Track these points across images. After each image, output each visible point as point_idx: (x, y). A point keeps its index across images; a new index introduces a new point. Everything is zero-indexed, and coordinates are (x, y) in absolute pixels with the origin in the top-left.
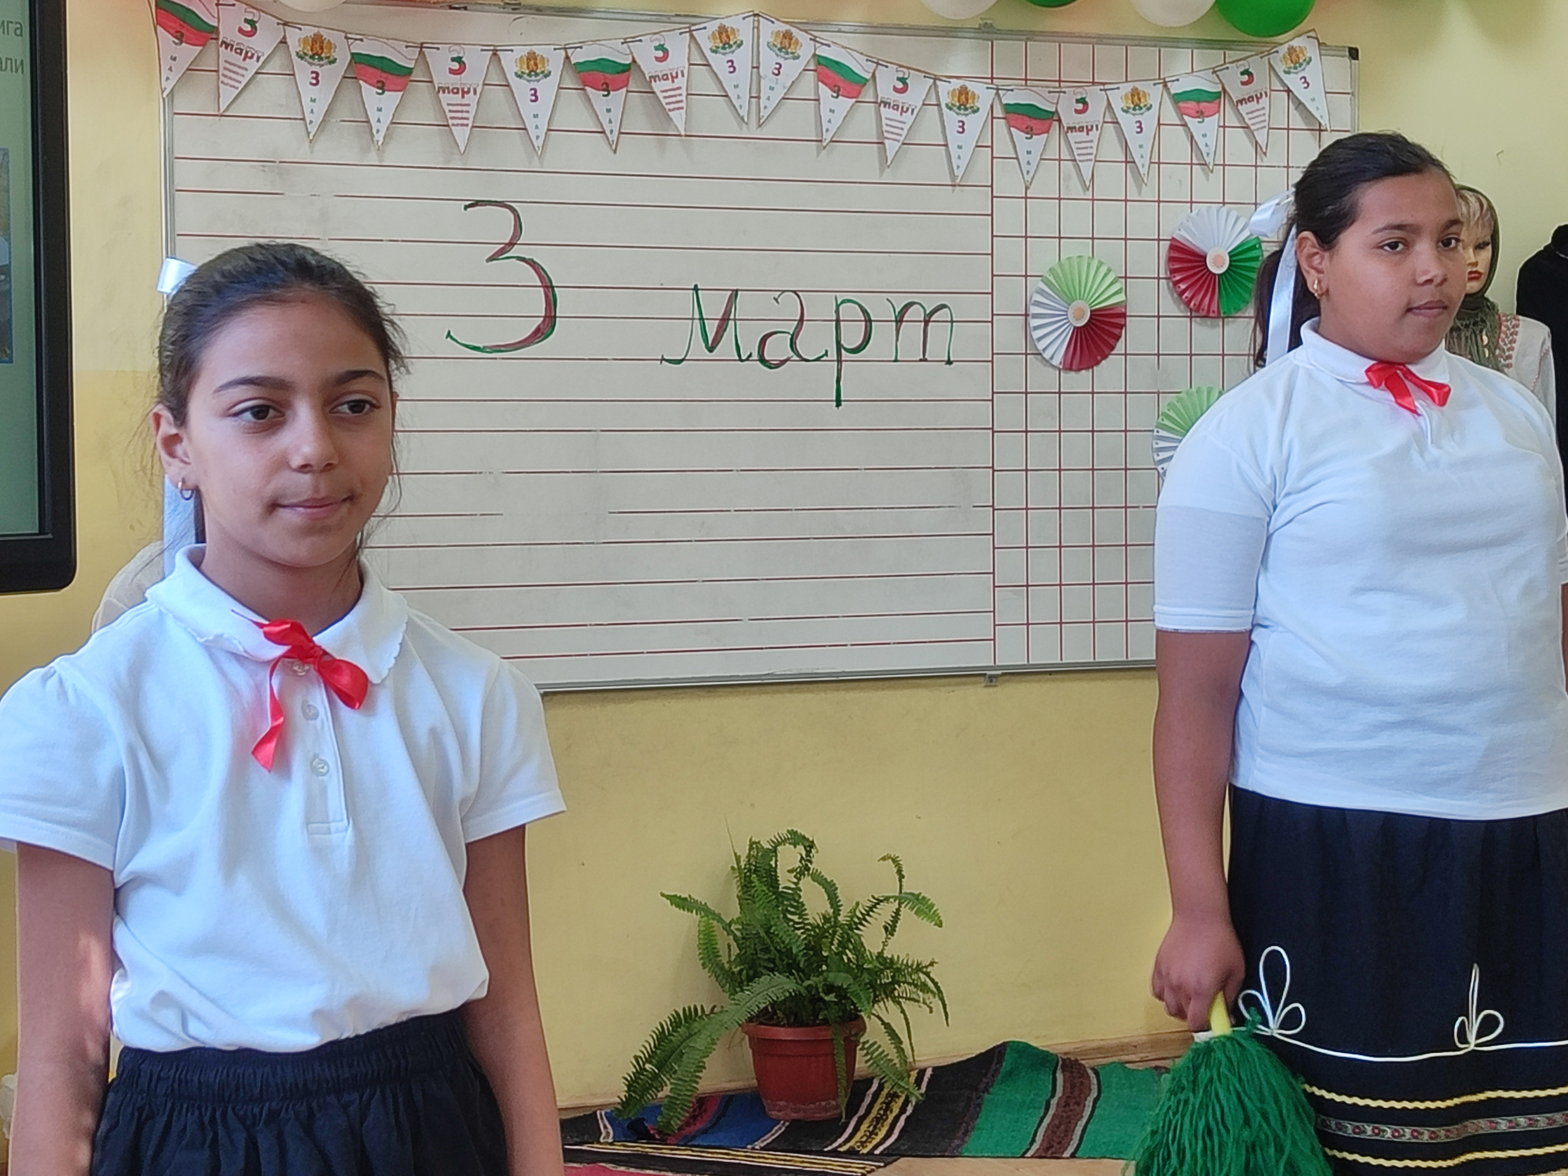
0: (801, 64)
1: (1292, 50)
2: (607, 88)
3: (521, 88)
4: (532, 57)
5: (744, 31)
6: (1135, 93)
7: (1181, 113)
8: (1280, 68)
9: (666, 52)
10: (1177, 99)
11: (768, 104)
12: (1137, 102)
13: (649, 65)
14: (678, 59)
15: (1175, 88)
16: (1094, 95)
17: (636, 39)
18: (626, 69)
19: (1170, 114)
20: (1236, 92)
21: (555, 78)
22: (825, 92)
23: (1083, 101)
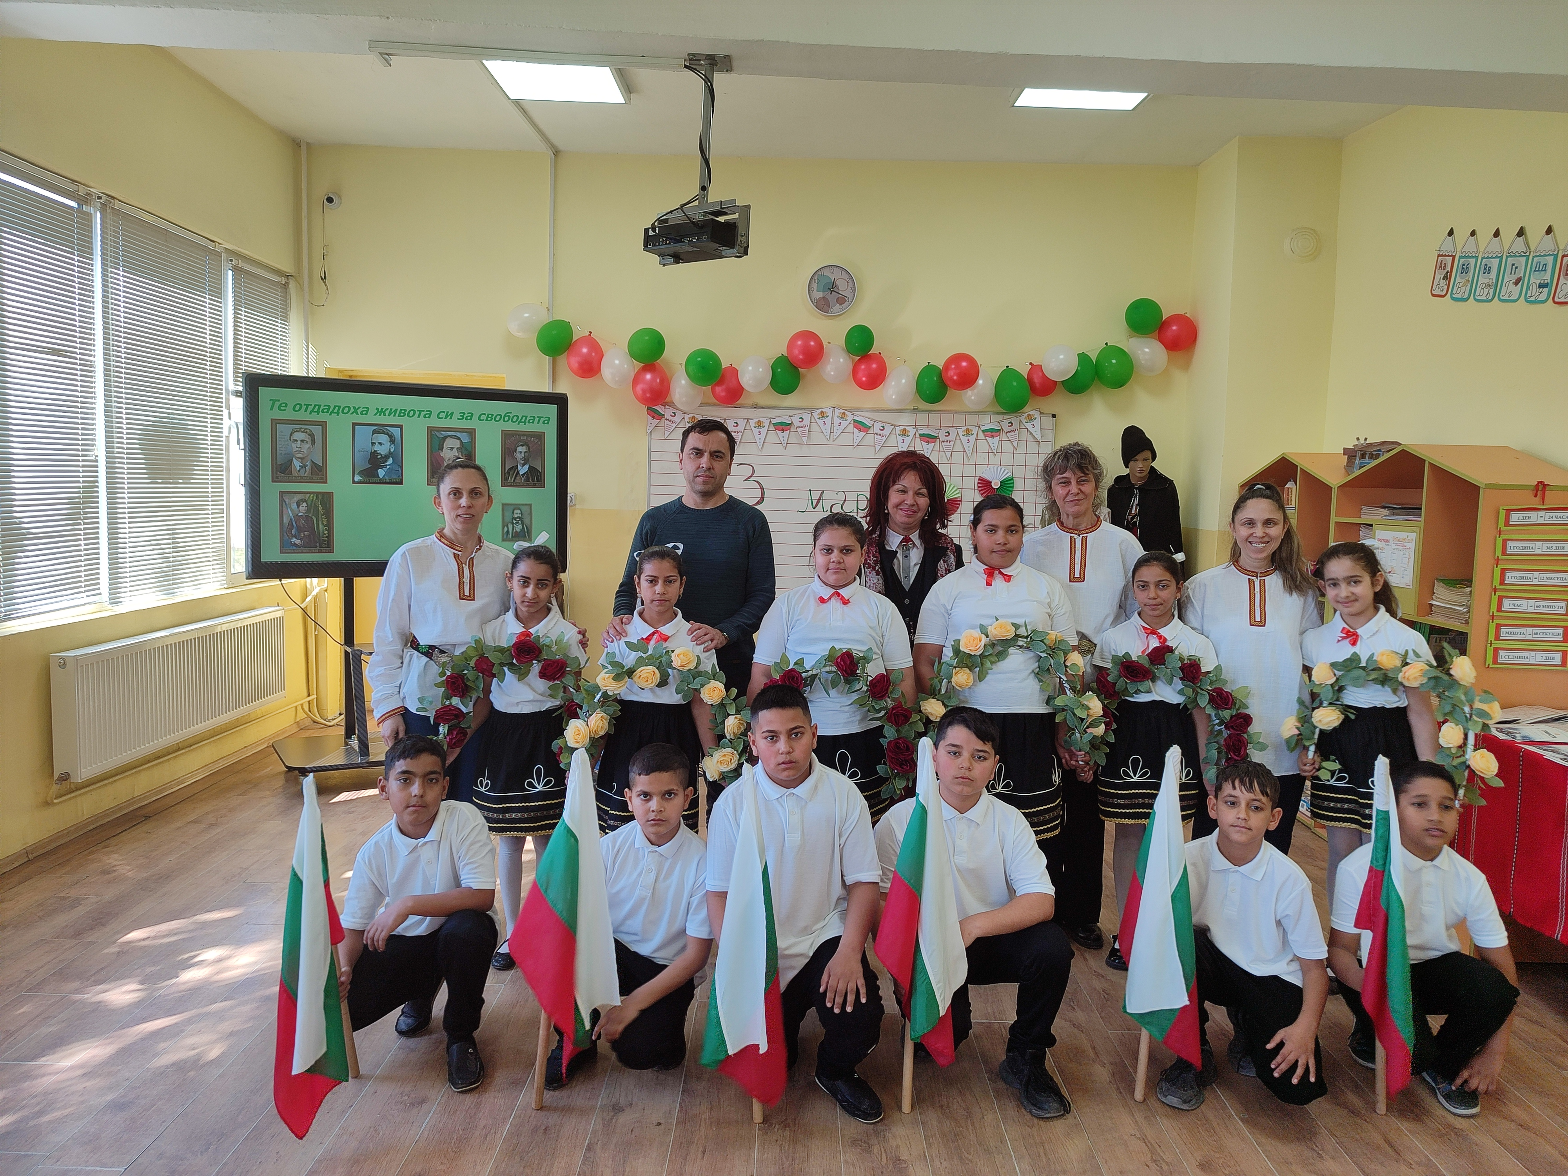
0: (848, 422)
1: (1029, 415)
2: (783, 430)
3: (756, 431)
4: (759, 421)
5: (829, 412)
6: (967, 430)
7: (985, 436)
8: (1024, 421)
9: (803, 419)
10: (984, 431)
11: (836, 435)
12: (968, 432)
13: (796, 422)
14: (806, 422)
15: (983, 428)
16: (951, 430)
17: (792, 416)
18: (790, 424)
19: (981, 436)
20: (1006, 429)
21: (766, 428)
22: (856, 430)
23: (948, 432)
